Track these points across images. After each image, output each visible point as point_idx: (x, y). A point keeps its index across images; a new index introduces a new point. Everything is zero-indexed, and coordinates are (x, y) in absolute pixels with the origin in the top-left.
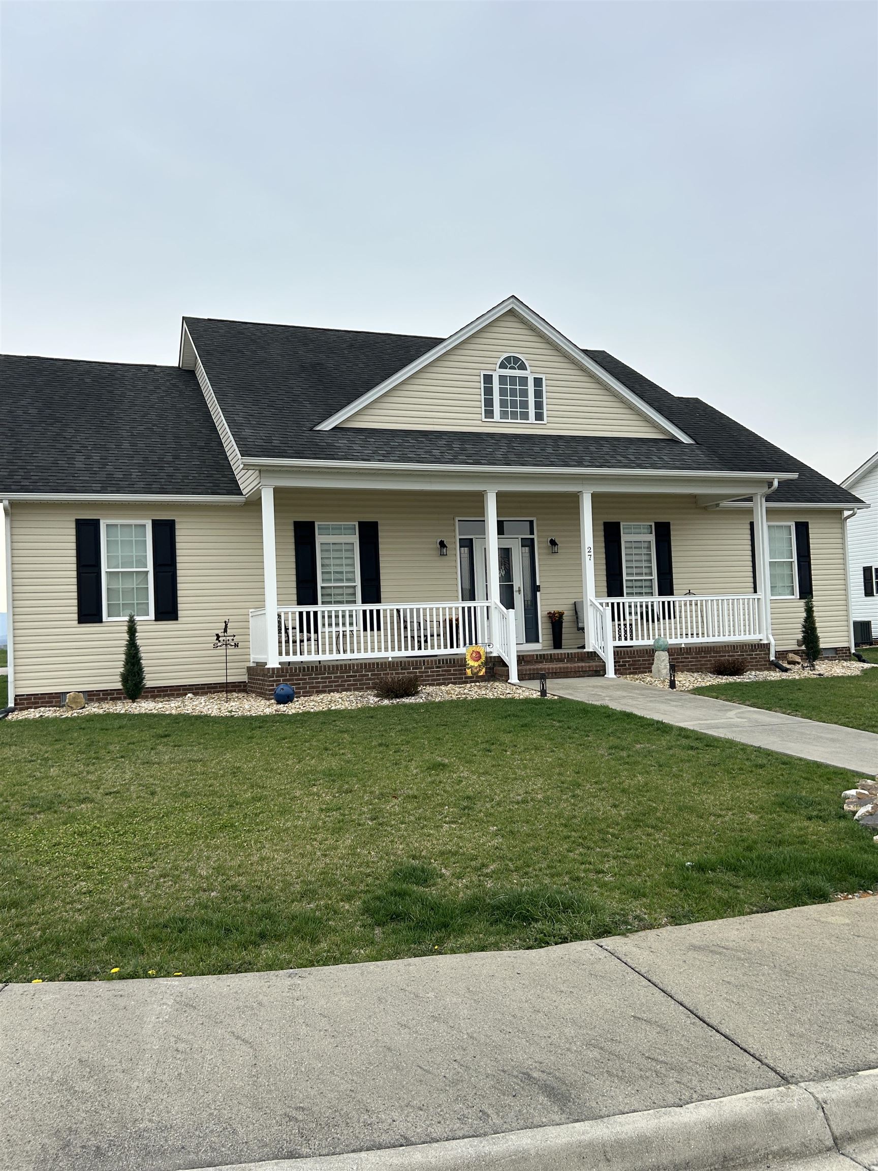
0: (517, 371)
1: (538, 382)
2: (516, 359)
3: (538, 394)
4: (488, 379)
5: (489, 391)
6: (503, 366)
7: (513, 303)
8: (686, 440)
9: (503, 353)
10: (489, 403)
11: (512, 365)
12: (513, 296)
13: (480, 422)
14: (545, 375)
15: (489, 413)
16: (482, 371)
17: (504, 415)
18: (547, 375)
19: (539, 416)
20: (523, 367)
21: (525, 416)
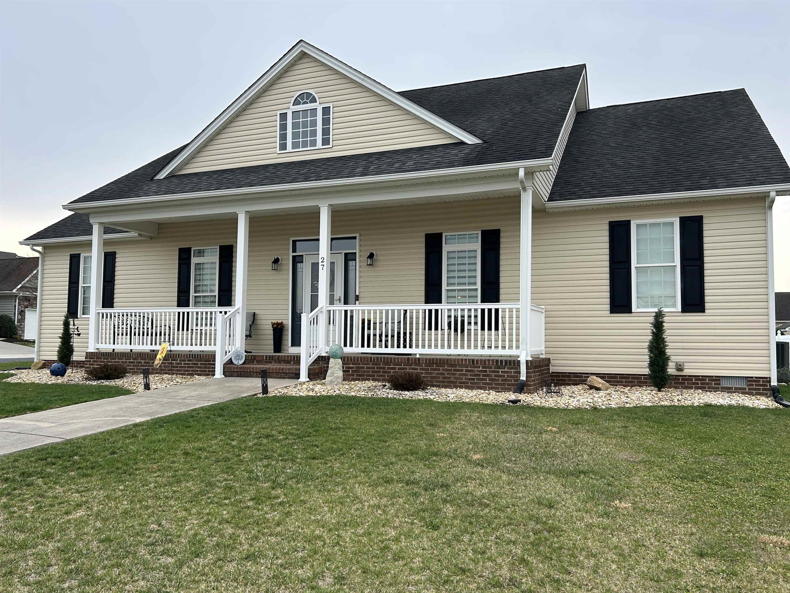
0: (309, 105)
1: (326, 111)
2: (309, 94)
3: (326, 122)
4: (284, 116)
5: (283, 127)
6: (296, 103)
7: (302, 46)
8: (472, 141)
9: (296, 92)
10: (283, 137)
11: (305, 100)
12: (301, 40)
13: (276, 154)
14: (332, 103)
15: (283, 147)
16: (277, 111)
17: (295, 145)
18: (334, 103)
19: (326, 141)
20: (314, 100)
21: (314, 143)
